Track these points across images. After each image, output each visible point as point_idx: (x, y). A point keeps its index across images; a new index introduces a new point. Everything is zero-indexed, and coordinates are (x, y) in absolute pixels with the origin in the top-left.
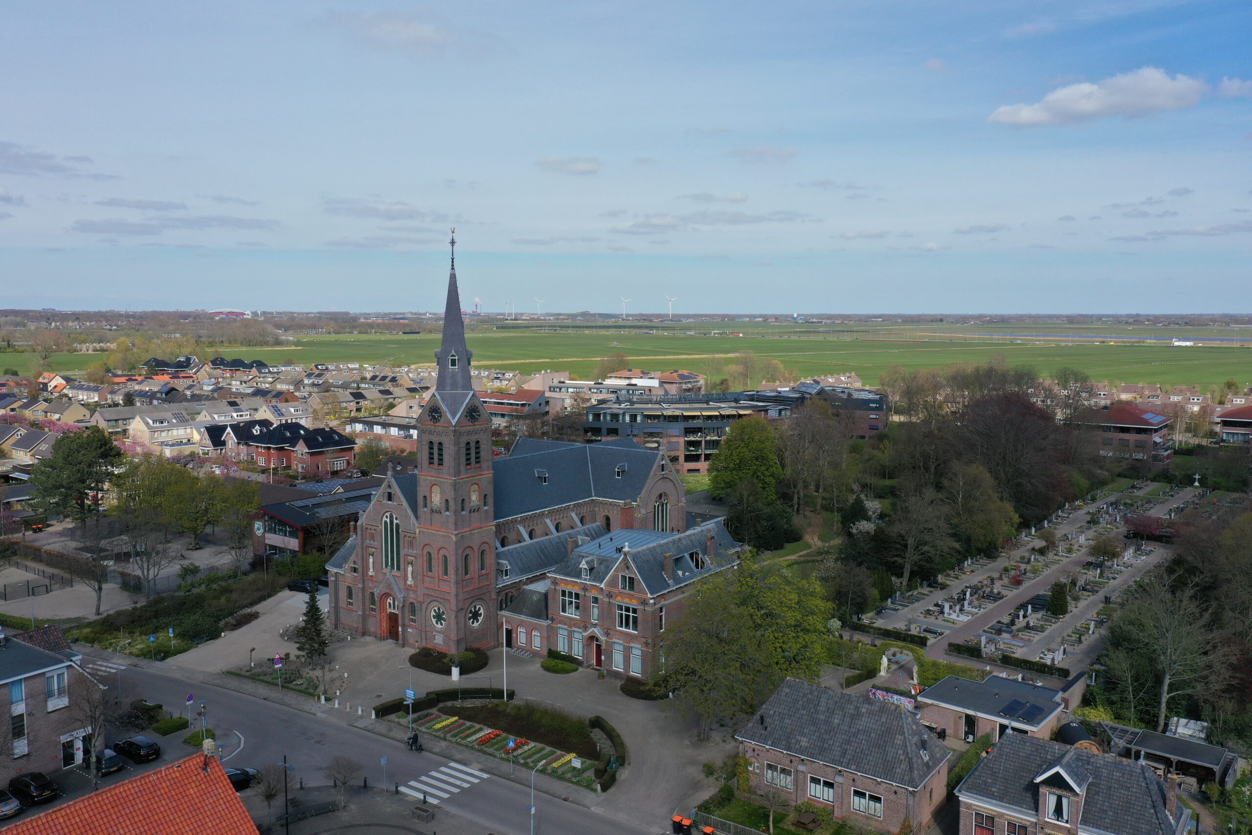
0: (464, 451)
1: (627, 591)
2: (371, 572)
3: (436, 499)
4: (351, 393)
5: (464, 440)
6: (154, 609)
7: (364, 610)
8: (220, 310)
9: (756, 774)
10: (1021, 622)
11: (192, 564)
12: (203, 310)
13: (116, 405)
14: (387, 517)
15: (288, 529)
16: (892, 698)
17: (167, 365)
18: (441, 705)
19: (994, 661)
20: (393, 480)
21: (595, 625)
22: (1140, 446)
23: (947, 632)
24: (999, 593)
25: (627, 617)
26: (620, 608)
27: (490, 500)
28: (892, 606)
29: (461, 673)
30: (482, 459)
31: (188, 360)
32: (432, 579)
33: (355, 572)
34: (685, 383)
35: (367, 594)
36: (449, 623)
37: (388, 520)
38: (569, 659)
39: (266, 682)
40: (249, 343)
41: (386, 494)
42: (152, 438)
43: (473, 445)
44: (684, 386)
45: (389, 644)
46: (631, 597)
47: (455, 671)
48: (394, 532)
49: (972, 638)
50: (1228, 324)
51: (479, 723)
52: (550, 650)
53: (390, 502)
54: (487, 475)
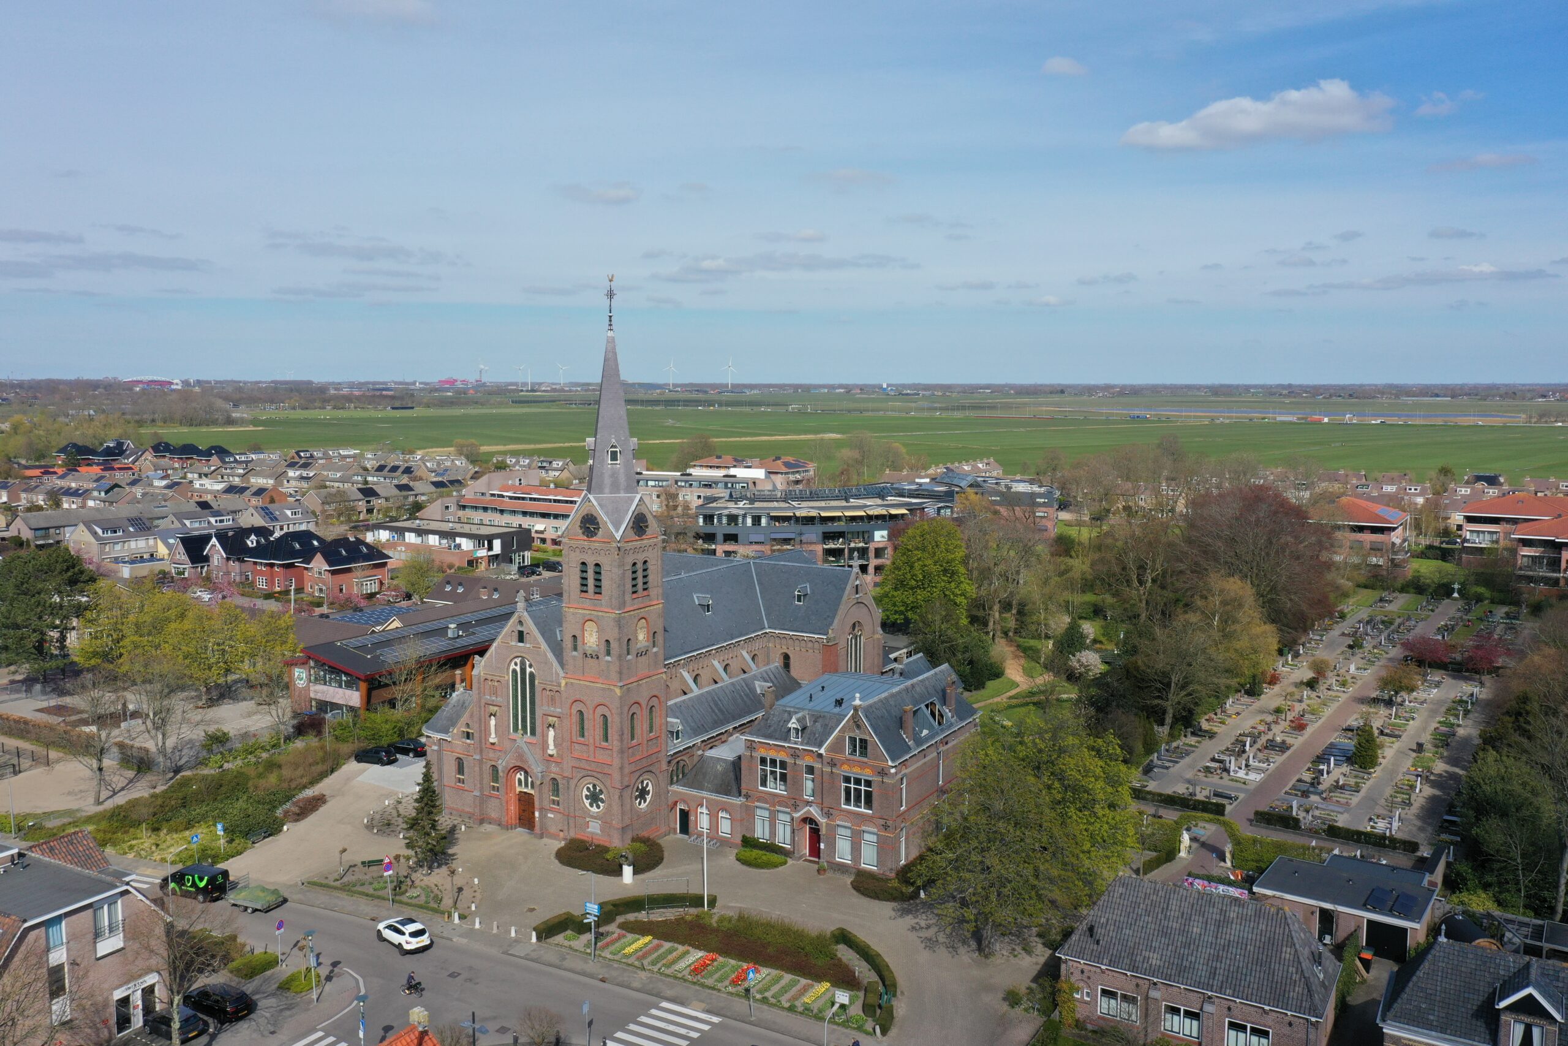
0: (629, 575)
1: (857, 757)
2: (493, 739)
3: (592, 639)
4: (359, 489)
5: (630, 560)
6: (180, 795)
7: (481, 789)
8: (139, 378)
9: (1086, 1003)
10: (1327, 781)
11: (218, 730)
12: (115, 379)
13: (40, 508)
14: (516, 664)
15: (344, 678)
16: (1216, 888)
17: (93, 452)
18: (620, 919)
19: (1316, 832)
20: (526, 614)
21: (808, 803)
22: (1376, 549)
23: (1242, 796)
24: (1284, 742)
25: (858, 791)
26: (847, 780)
27: (660, 638)
28: (1159, 763)
29: (635, 873)
30: (650, 585)
31: (120, 444)
32: (584, 747)
33: (468, 738)
34: (793, 473)
35: (487, 767)
36: (610, 805)
37: (518, 669)
38: (771, 848)
39: (367, 895)
40: (191, 422)
41: (516, 634)
42: (102, 552)
43: (640, 566)
44: (792, 477)
45: (520, 834)
46: (863, 766)
47: (628, 870)
48: (526, 683)
49: (1278, 803)
50: (1397, 396)
51: (683, 944)
52: (744, 836)
53: (521, 644)
54: (656, 605)
